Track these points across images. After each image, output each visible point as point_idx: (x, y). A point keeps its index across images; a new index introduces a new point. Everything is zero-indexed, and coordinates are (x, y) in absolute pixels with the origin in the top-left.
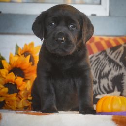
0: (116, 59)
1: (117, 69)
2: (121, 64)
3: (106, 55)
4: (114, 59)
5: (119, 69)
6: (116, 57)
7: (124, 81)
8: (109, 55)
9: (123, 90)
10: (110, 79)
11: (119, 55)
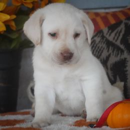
0: (116, 41)
1: (118, 54)
2: (122, 47)
3: (103, 37)
4: (114, 41)
5: (120, 54)
6: (116, 38)
7: (127, 68)
8: (107, 36)
9: (127, 79)
10: (109, 67)
11: (119, 35)
